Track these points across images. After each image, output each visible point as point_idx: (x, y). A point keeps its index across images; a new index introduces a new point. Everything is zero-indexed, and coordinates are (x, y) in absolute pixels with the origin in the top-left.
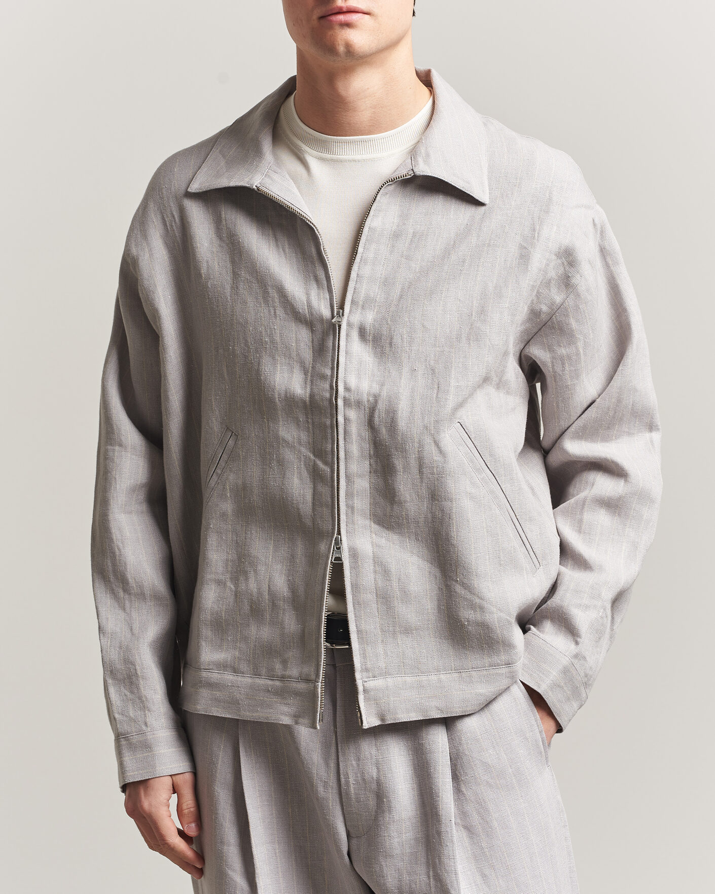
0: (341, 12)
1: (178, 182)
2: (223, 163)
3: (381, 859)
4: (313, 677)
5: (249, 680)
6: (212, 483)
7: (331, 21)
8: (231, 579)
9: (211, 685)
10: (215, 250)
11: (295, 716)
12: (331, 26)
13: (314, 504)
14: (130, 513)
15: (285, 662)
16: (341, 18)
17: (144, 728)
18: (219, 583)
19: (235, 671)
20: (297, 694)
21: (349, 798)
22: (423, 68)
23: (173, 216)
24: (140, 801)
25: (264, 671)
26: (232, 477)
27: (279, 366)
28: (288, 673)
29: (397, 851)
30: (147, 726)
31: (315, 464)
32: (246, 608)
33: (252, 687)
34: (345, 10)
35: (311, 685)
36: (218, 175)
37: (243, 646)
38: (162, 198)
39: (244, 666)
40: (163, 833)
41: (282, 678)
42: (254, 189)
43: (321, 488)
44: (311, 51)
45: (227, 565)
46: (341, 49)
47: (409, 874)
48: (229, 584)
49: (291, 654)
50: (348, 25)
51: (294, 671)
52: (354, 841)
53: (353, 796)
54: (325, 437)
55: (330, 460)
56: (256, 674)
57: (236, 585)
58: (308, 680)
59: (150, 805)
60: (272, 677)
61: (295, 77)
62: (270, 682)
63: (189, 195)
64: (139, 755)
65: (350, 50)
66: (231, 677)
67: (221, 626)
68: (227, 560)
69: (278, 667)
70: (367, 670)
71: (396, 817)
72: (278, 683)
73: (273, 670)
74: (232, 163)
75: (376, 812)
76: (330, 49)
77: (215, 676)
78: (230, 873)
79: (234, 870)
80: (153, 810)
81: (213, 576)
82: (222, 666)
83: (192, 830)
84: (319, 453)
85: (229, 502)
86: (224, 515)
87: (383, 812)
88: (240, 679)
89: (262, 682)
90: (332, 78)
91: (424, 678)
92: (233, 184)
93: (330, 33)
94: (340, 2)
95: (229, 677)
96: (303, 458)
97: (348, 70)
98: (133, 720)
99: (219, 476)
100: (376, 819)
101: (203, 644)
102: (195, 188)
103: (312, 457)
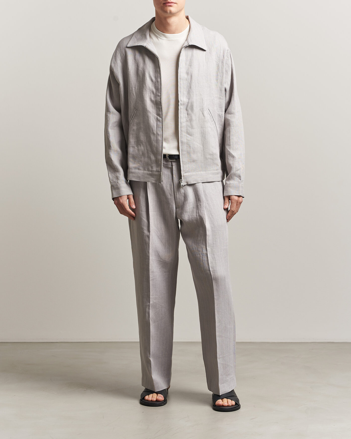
0: (169, 3)
1: (125, 44)
2: (136, 40)
3: (184, 213)
4: (160, 171)
5: (143, 171)
6: (131, 122)
7: (166, 5)
8: (136, 146)
9: (132, 173)
10: (133, 63)
11: (156, 181)
12: (166, 6)
13: (157, 127)
14: (112, 129)
15: (152, 167)
16: (169, 4)
17: (117, 184)
18: (133, 147)
19: (139, 169)
20: (155, 175)
21: (177, 198)
22: (187, 15)
23: (123, 54)
24: (120, 200)
25: (146, 169)
26: (136, 120)
27: (147, 92)
28: (153, 170)
29: (189, 211)
30: (118, 183)
31: (157, 117)
32: (141, 153)
33: (143, 173)
34: (170, 2)
35: (159, 173)
36: (135, 43)
37: (140, 163)
38: (120, 50)
39: (141, 168)
40: (126, 208)
41: (152, 171)
42: (144, 47)
43: (158, 123)
44: (160, 11)
45: (135, 142)
46: (169, 12)
47: (191, 216)
48: (136, 147)
49: (153, 165)
50: (171, 6)
51: (155, 169)
52: (178, 209)
53: (178, 198)
54: (160, 111)
55: (161, 116)
56: (144, 170)
57: (138, 148)
58: (158, 172)
59: (122, 201)
60: (148, 170)
61: (155, 17)
62: (148, 172)
63: (127, 47)
64: (117, 191)
65: (171, 12)
66: (138, 171)
67: (134, 158)
68: (135, 141)
69: (150, 168)
70: (184, 171)
71: (189, 202)
72: (150, 172)
73: (149, 169)
74: (138, 40)
75: (184, 201)
76: (166, 12)
77: (133, 170)
78: (143, 218)
79: (144, 218)
80: (123, 202)
81: (131, 145)
82: (135, 168)
83: (134, 207)
84: (158, 115)
85: (135, 126)
86: (134, 130)
87: (186, 201)
88: (140, 171)
89: (146, 172)
90: (166, 18)
91: (197, 173)
92: (139, 45)
93: (166, 8)
94: (169, 1)
95: (137, 171)
96: (153, 116)
97: (169, 17)
98: (115, 182)
99: (133, 120)
100: (184, 203)
101: (130, 162)
102: (129, 46)
103: (156, 116)
